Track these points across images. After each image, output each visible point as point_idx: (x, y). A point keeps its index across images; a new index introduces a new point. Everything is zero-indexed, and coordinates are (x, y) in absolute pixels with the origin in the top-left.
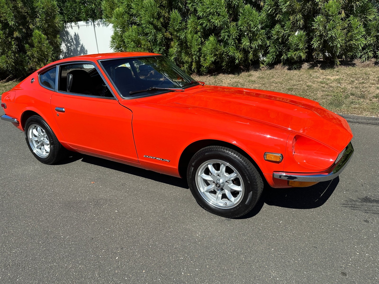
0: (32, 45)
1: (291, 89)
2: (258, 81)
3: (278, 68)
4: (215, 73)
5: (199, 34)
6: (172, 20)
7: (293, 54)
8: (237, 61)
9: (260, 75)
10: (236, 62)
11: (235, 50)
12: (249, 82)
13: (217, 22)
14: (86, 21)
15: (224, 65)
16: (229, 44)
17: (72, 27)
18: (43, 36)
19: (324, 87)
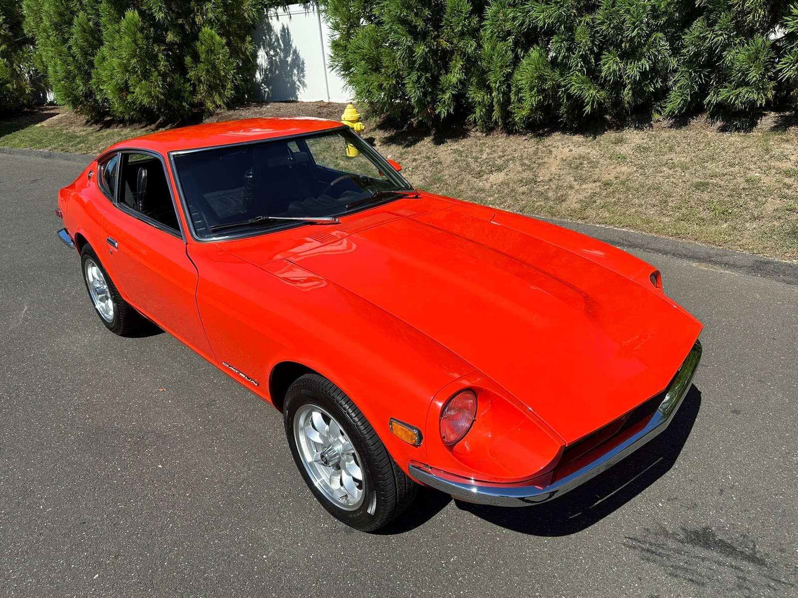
0: (196, 58)
1: (703, 184)
2: (633, 157)
3: (694, 125)
4: (543, 129)
5: (511, 39)
6: (448, 10)
7: (732, 94)
8: (588, 109)
9: (644, 141)
10: (585, 111)
11: (583, 82)
12: (610, 158)
13: (542, 15)
14: (304, 5)
15: (563, 114)
16: (570, 68)
17: (277, 16)
18: (218, 38)
19: (790, 186)
